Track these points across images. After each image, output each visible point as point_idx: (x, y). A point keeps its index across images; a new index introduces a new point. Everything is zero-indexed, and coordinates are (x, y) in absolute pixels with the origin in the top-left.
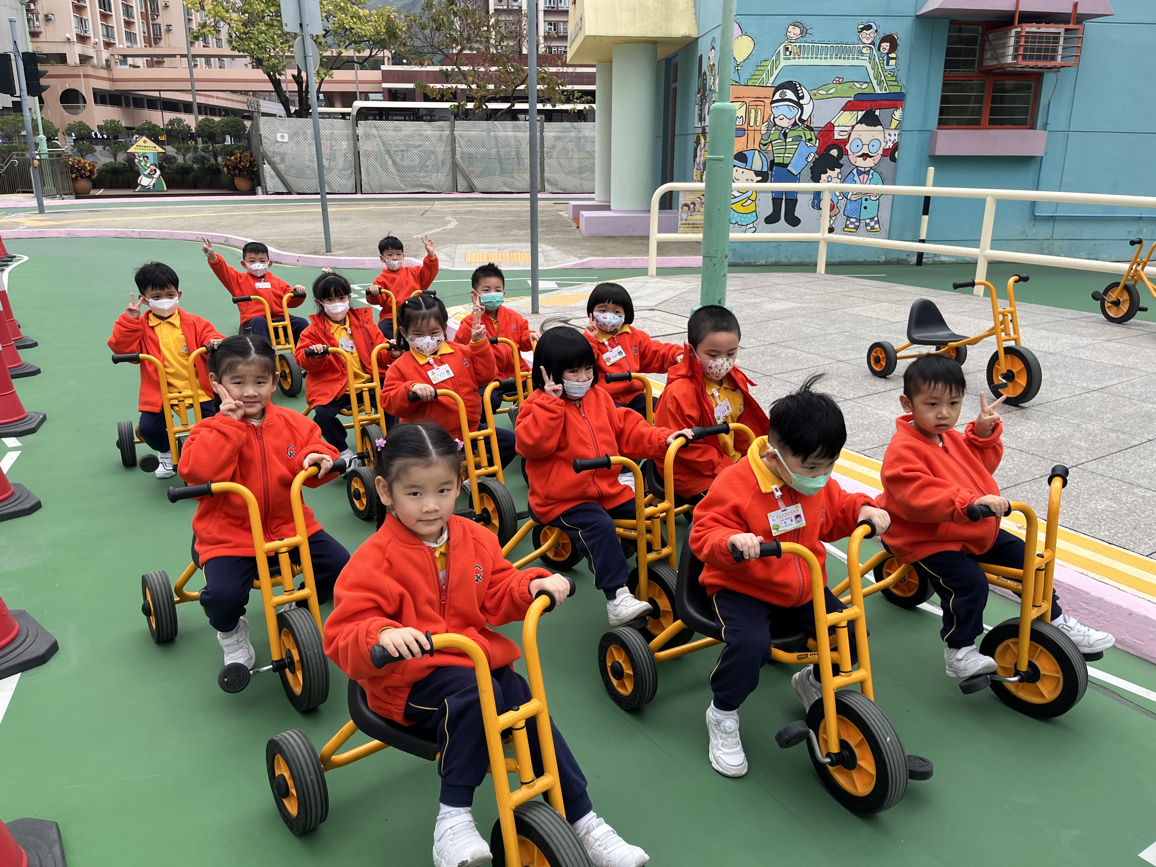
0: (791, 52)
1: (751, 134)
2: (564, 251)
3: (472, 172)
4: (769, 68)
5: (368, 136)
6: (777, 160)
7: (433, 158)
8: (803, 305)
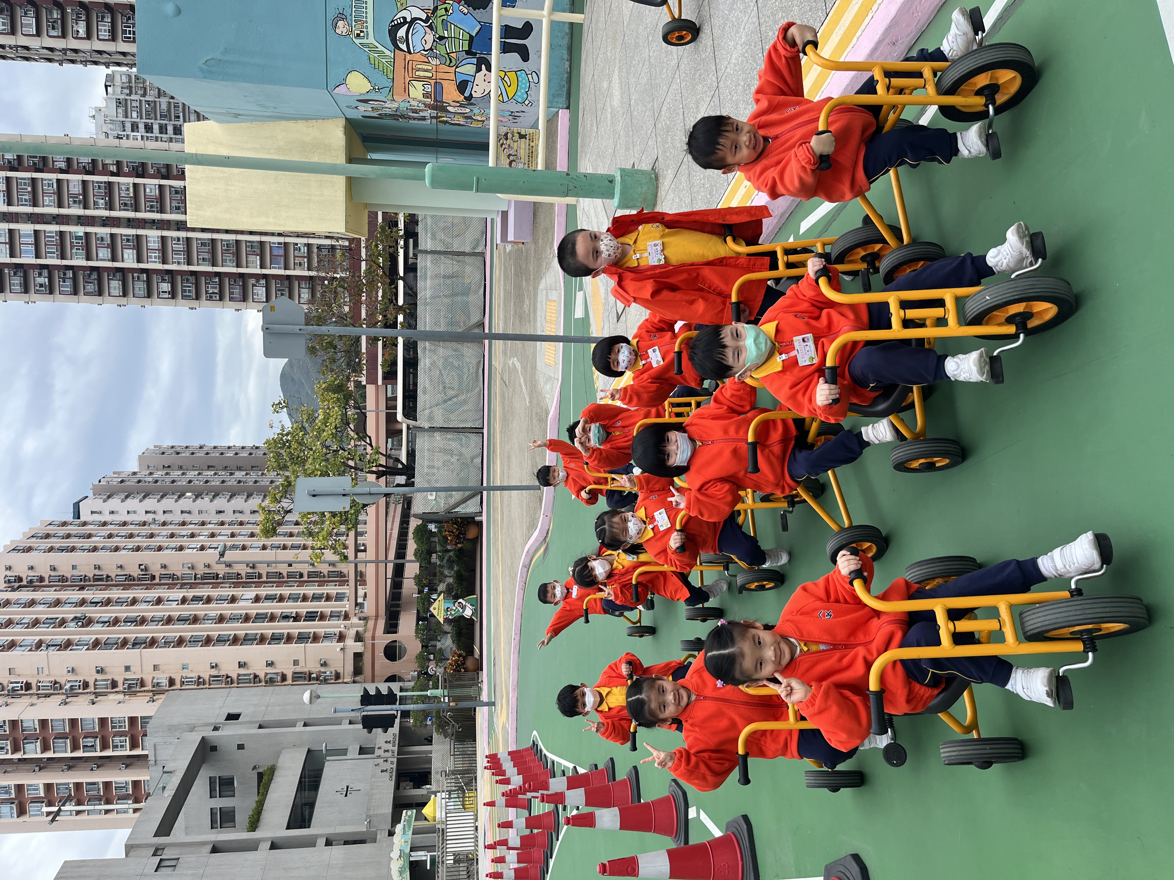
0: (362, 32)
1: (440, 76)
2: (547, 269)
3: (464, 323)
4: (376, 55)
5: (431, 418)
6: (466, 48)
7: (451, 360)
8: (617, 65)
